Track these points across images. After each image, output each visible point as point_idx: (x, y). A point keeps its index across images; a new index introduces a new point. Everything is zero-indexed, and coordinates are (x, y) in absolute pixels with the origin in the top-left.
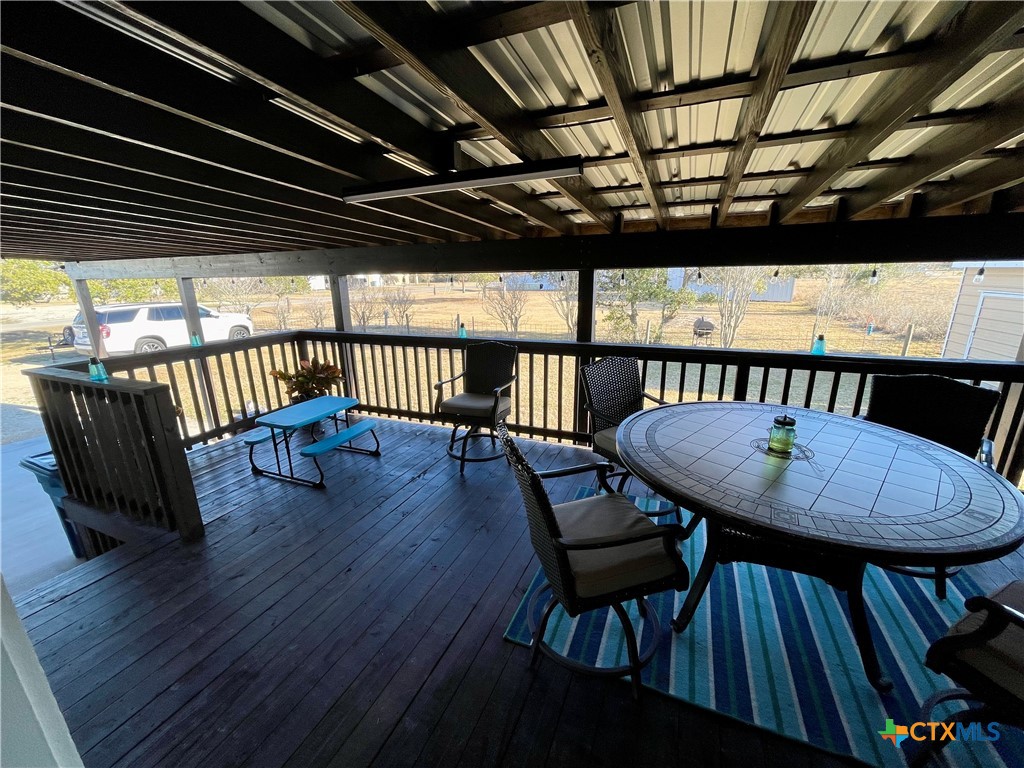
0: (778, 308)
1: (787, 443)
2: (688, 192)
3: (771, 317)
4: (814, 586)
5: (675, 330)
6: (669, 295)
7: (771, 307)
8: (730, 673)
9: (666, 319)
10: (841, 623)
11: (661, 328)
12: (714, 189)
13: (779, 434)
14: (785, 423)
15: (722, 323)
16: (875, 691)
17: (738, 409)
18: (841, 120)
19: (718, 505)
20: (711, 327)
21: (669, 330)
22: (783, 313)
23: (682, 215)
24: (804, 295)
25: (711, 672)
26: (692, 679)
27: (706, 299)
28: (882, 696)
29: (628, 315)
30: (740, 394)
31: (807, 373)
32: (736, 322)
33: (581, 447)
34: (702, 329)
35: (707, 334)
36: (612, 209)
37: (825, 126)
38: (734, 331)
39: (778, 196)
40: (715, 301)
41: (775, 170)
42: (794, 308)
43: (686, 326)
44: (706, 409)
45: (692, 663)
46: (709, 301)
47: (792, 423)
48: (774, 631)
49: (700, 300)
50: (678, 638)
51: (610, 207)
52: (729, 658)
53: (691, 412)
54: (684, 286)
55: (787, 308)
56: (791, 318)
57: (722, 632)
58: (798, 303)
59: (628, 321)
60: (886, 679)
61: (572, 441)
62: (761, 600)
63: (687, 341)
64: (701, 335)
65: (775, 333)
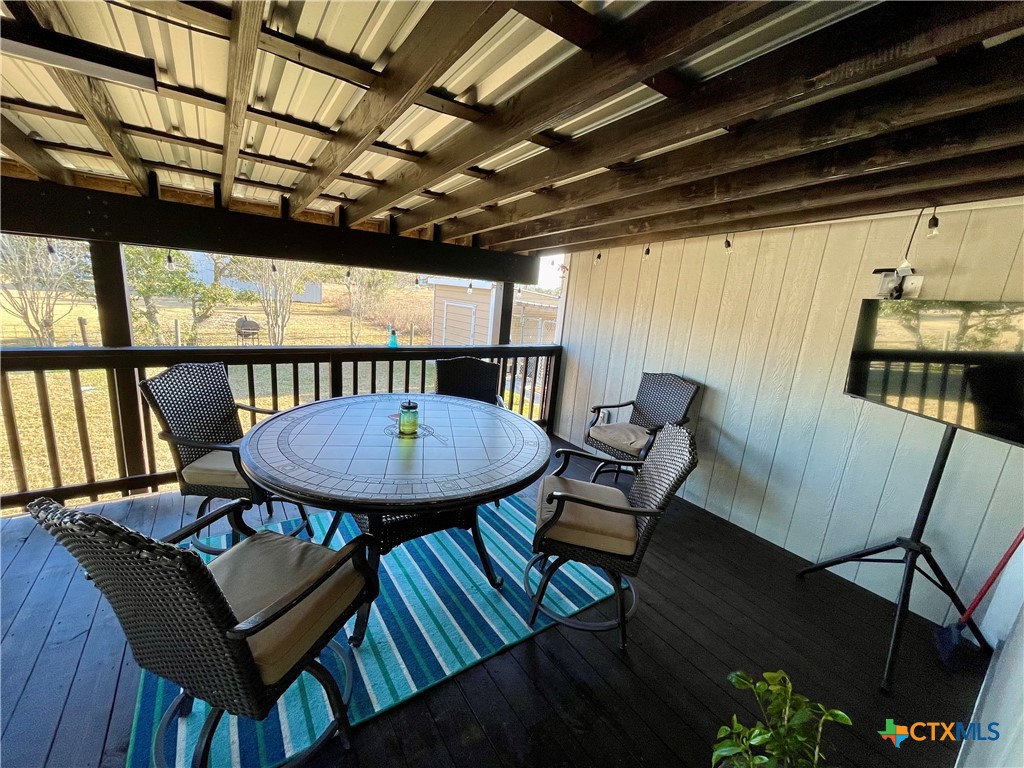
0: (312, 308)
1: (415, 424)
2: (261, 171)
3: (307, 317)
4: (437, 538)
5: (210, 331)
6: (201, 290)
7: (306, 307)
8: (414, 648)
9: (200, 319)
10: (461, 555)
11: (194, 328)
12: (289, 176)
13: (406, 418)
14: (410, 407)
15: (268, 322)
16: (495, 590)
17: (353, 404)
18: (417, 146)
19: (397, 497)
20: (256, 327)
21: (203, 331)
22: (318, 313)
23: (242, 196)
24: (331, 298)
25: (401, 661)
26: (388, 680)
27: (245, 297)
28: (500, 591)
29: (142, 313)
30: (337, 390)
31: (387, 363)
32: (283, 323)
33: (138, 497)
34: (245, 327)
35: (254, 334)
36: (145, 163)
37: (404, 147)
38: (282, 330)
39: (345, 200)
40: (256, 300)
41: (354, 174)
42: (326, 309)
43: (224, 326)
44: (326, 409)
45: (382, 666)
46: (249, 299)
47: (415, 407)
48: (427, 590)
49: (240, 298)
50: (360, 652)
51: (141, 159)
52: (408, 637)
53: (312, 415)
54: (216, 280)
55: (320, 309)
56: (326, 318)
57: (393, 618)
58: (328, 305)
59: (144, 319)
60: (499, 578)
61: (120, 493)
62: (408, 570)
63: (231, 341)
64: (246, 336)
65: (317, 332)
